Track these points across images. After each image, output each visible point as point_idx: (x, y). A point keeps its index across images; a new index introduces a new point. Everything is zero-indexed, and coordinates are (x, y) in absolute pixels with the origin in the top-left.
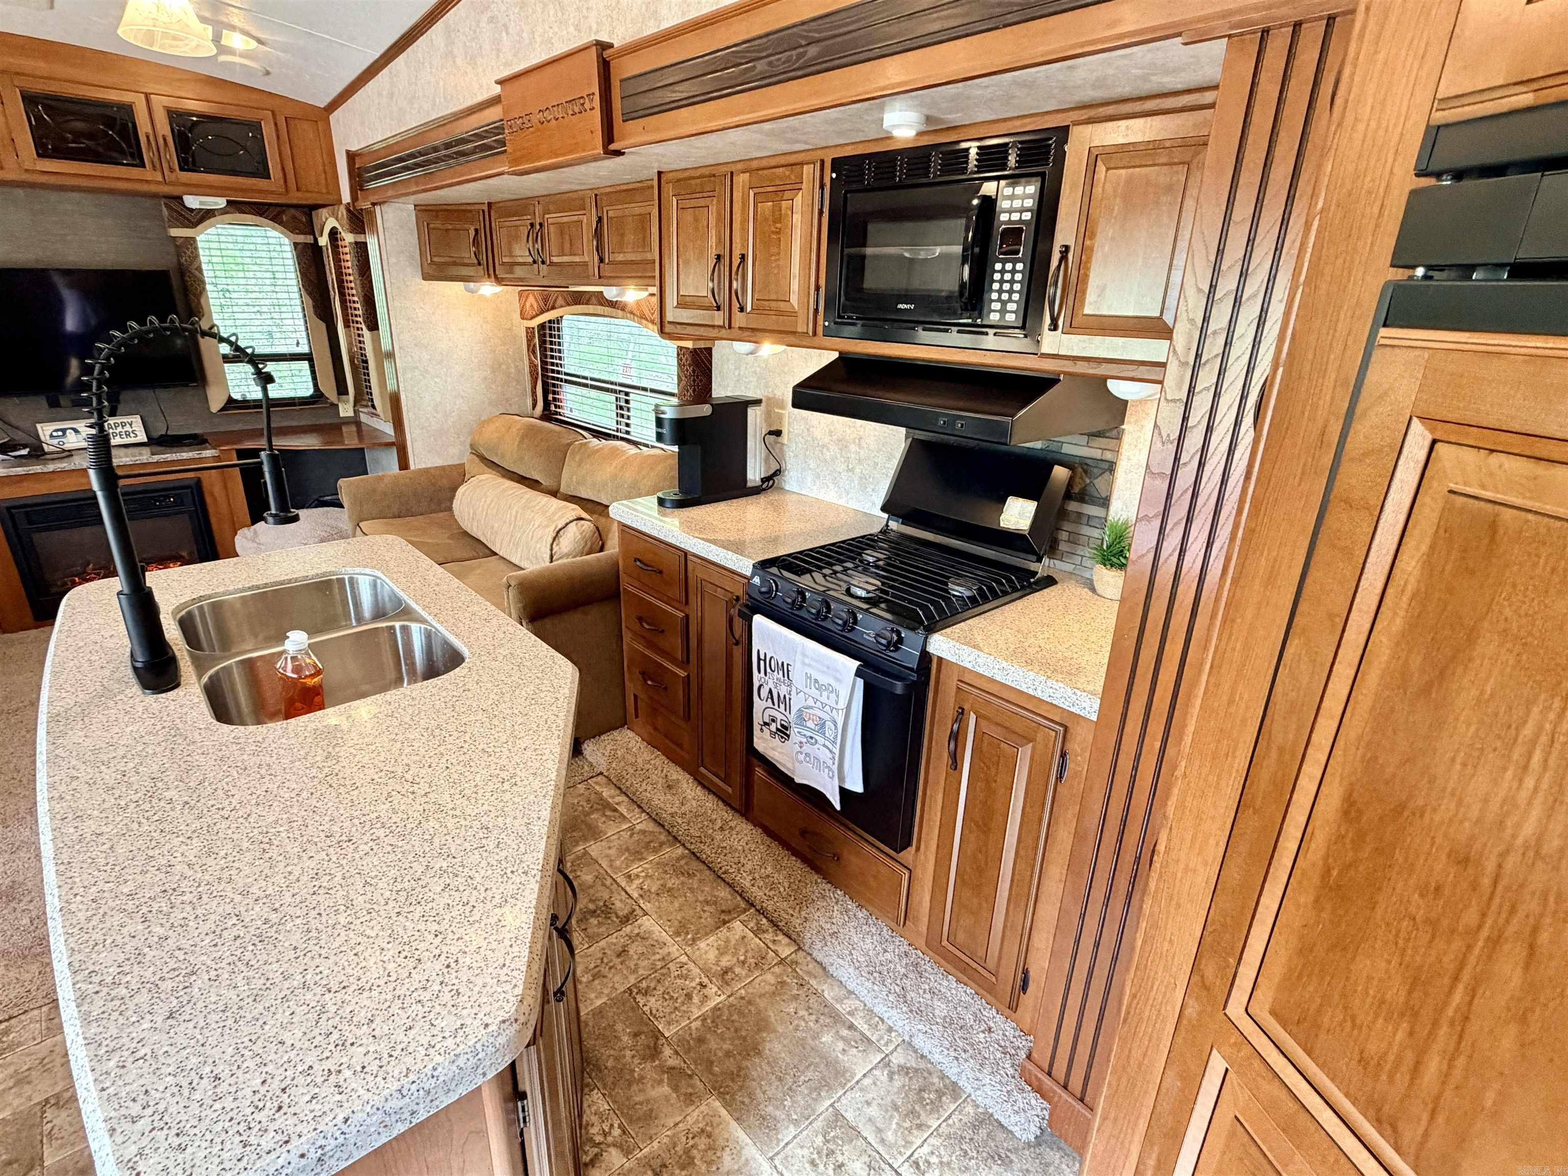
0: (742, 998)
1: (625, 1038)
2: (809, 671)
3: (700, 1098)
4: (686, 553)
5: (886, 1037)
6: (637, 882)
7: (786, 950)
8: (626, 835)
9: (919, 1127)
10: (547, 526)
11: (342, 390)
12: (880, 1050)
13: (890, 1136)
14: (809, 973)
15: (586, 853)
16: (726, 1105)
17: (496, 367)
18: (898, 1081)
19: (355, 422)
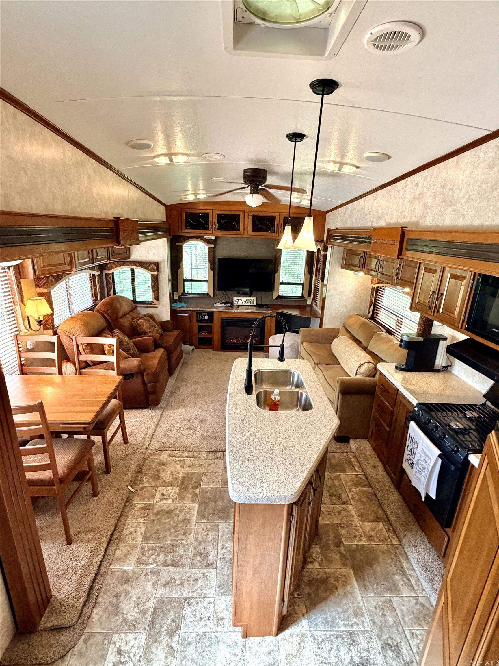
0: (373, 547)
1: (331, 537)
2: (424, 448)
3: (347, 567)
4: (398, 390)
5: (421, 591)
6: (352, 493)
7: (395, 542)
8: (354, 477)
9: (419, 625)
10: (358, 361)
11: (309, 295)
12: (416, 593)
13: (407, 619)
14: (401, 554)
15: (339, 476)
16: (355, 574)
17: (359, 298)
18: (418, 607)
19: (311, 306)
